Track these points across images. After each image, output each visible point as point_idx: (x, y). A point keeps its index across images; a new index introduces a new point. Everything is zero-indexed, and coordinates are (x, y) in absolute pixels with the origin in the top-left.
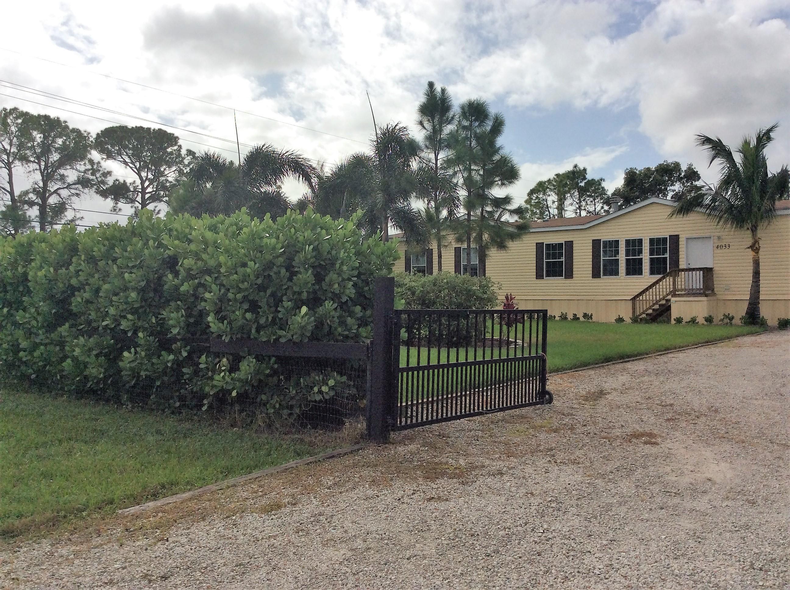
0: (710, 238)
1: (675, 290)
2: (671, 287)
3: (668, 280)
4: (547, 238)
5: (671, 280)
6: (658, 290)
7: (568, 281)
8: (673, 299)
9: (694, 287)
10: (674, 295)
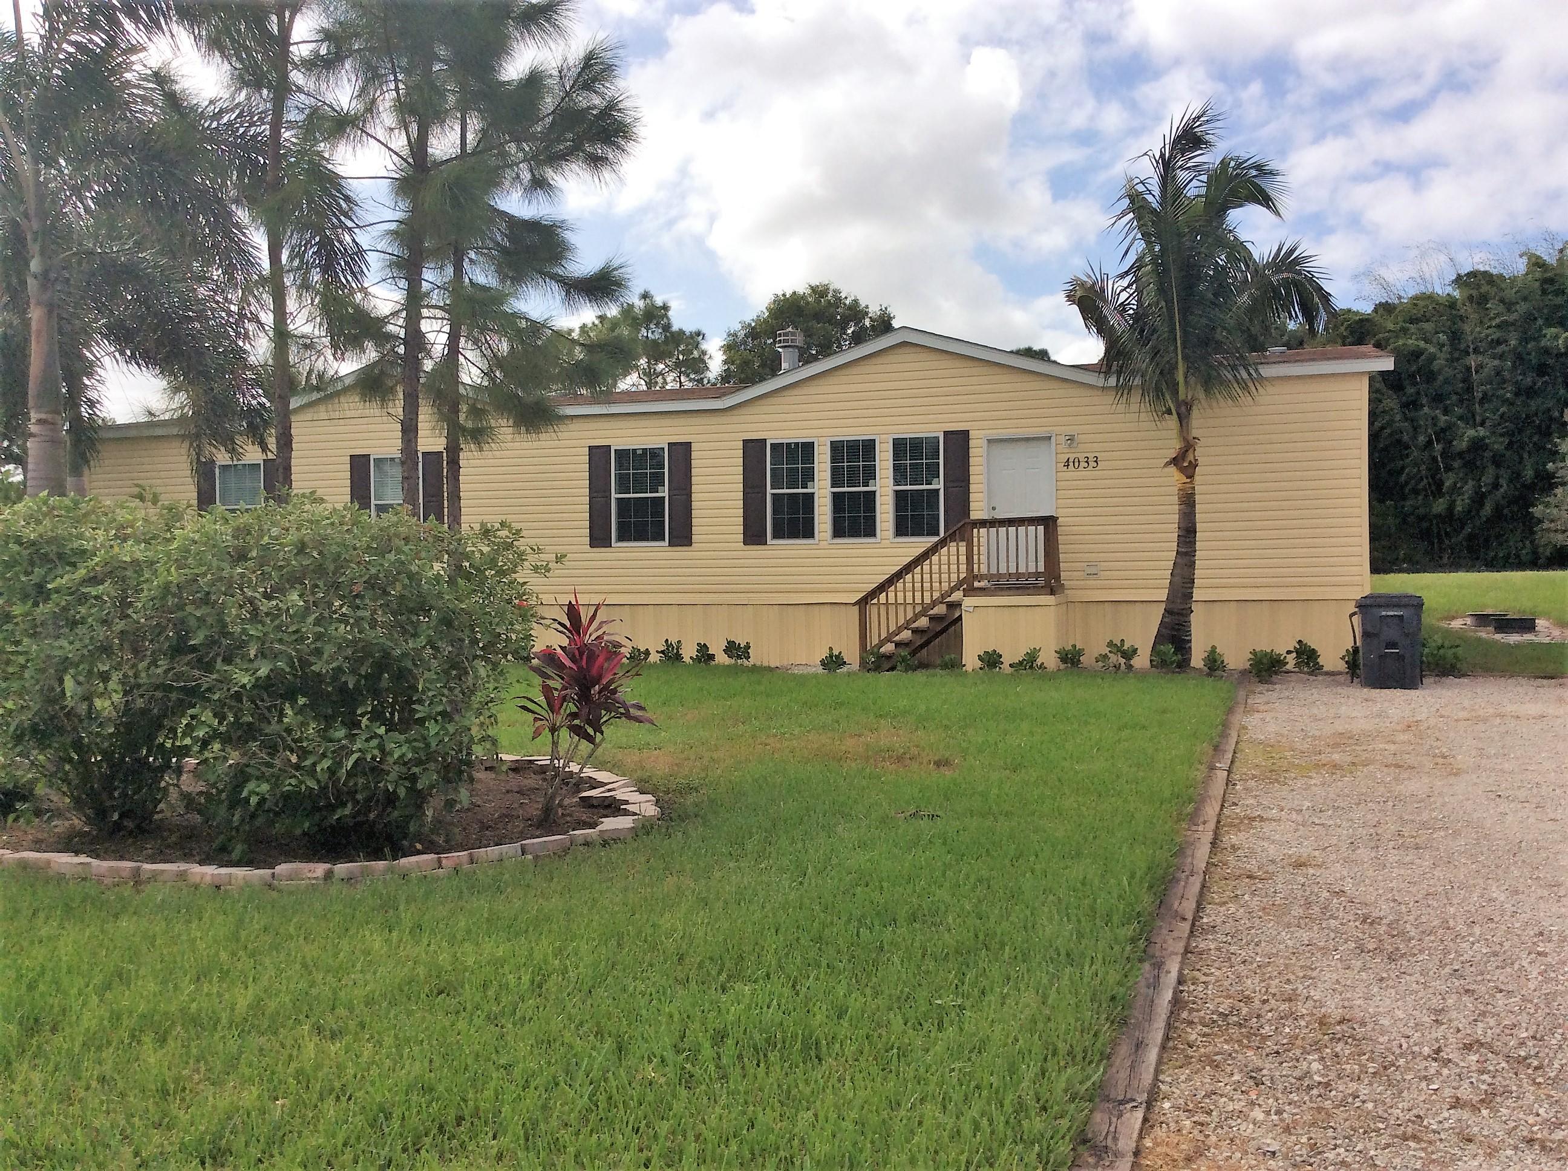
0: (1050, 438)
1: (972, 576)
2: (963, 568)
3: (953, 550)
4: (619, 433)
5: (963, 549)
6: (927, 577)
7: (680, 552)
8: (968, 602)
9: (1022, 570)
10: (971, 591)
